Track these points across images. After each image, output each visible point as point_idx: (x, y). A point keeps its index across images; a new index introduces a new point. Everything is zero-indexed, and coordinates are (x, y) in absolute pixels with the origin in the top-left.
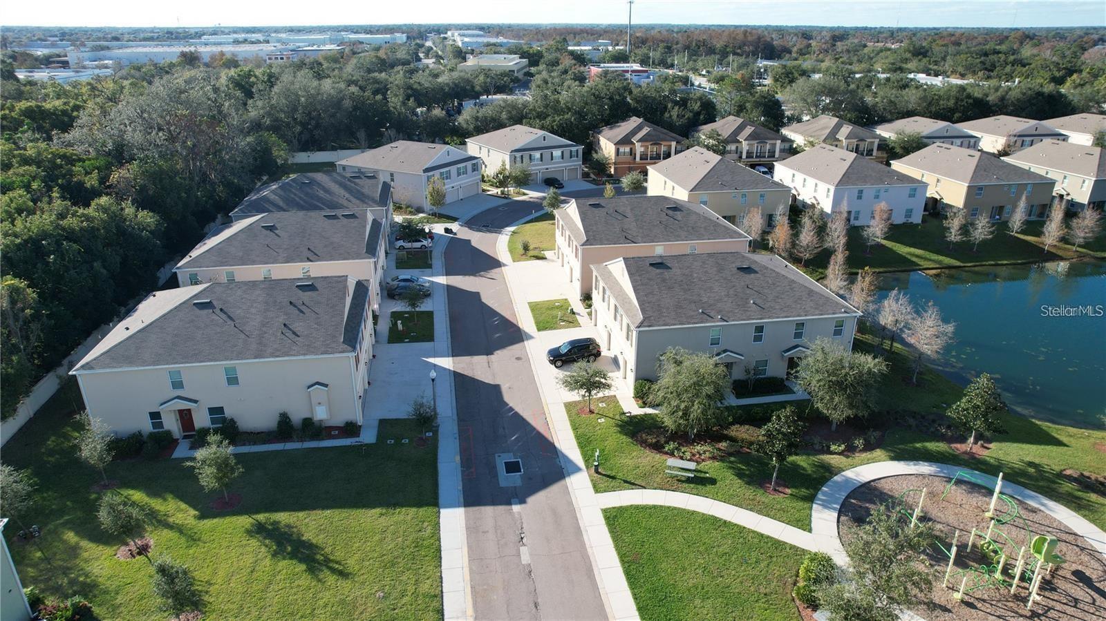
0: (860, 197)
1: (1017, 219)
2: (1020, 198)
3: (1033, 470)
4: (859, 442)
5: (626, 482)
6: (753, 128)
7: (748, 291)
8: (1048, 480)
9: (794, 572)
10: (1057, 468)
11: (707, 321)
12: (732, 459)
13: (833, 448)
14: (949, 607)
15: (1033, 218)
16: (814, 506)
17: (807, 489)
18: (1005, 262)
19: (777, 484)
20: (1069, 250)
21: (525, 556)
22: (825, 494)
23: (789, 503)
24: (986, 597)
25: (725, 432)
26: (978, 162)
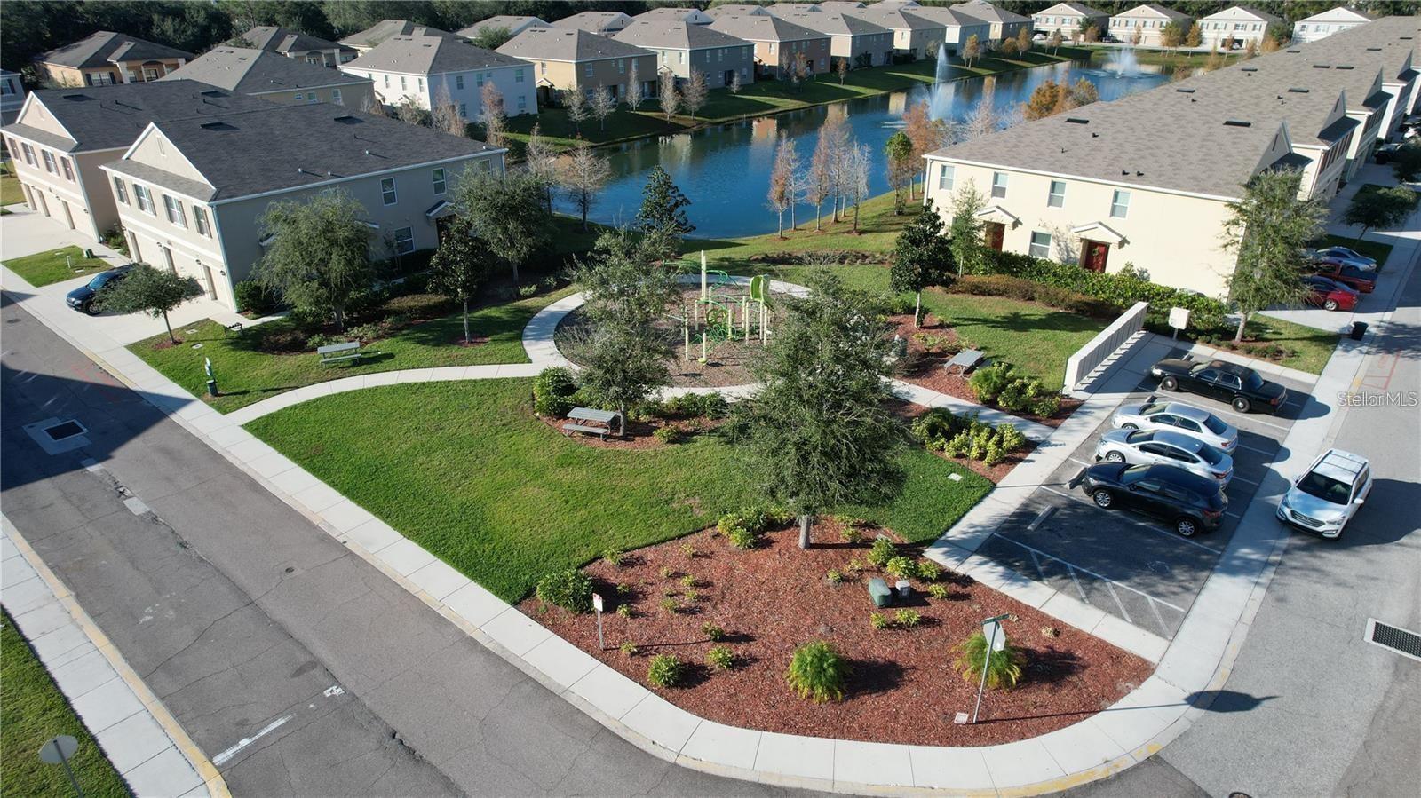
0: (460, 86)
1: (634, 94)
2: (630, 69)
3: (727, 263)
4: (551, 281)
5: (264, 391)
6: (296, 37)
7: (359, 142)
8: (743, 266)
9: (528, 397)
10: (746, 257)
11: (313, 181)
12: (404, 332)
13: (523, 291)
14: (698, 372)
15: (647, 98)
16: (525, 342)
17: (510, 331)
18: (635, 137)
19: (471, 337)
20: (689, 120)
21: (136, 506)
22: (531, 330)
23: (491, 348)
24: (726, 355)
25: (384, 307)
26: (579, 39)
